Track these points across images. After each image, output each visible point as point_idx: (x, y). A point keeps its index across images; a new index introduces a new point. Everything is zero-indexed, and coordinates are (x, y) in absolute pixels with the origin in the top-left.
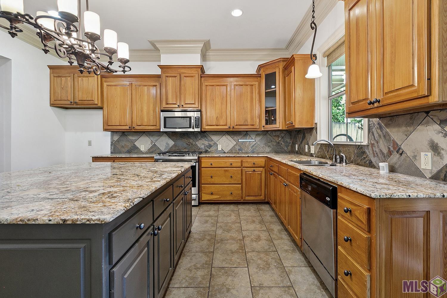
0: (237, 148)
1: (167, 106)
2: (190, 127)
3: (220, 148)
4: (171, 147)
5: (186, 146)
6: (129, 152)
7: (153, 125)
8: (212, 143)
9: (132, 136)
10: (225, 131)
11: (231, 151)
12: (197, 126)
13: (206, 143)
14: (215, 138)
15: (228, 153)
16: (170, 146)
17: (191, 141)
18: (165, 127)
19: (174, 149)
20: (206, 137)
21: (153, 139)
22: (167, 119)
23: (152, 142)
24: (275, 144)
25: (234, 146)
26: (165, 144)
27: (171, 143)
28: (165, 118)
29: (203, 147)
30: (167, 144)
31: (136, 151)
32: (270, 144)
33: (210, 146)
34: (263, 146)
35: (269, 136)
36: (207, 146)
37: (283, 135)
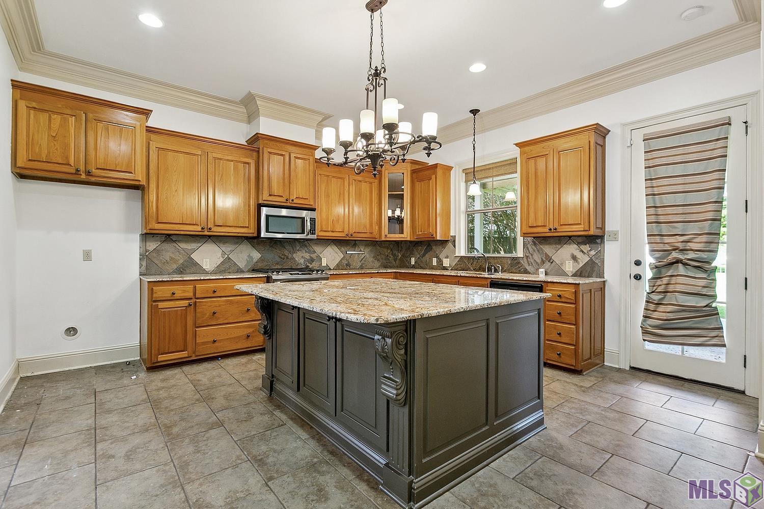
0: (345, 262)
1: (271, 198)
2: (303, 233)
3: (324, 264)
4: (256, 263)
5: (278, 259)
6: (180, 271)
7: (243, 227)
8: (314, 256)
9: (186, 242)
10: (331, 240)
11: (338, 267)
12: (313, 231)
13: (307, 256)
14: (318, 249)
15: (334, 269)
16: (255, 260)
17: (286, 253)
18: (267, 231)
19: (260, 265)
20: (306, 246)
21: (227, 248)
22: (271, 218)
23: (224, 253)
25: (341, 260)
26: (246, 257)
27: (256, 255)
28: (267, 217)
29: (302, 261)
30: (249, 256)
31: (193, 270)
32: (379, 257)
33: (312, 260)
35: (378, 248)
36: (308, 260)
37: (391, 246)
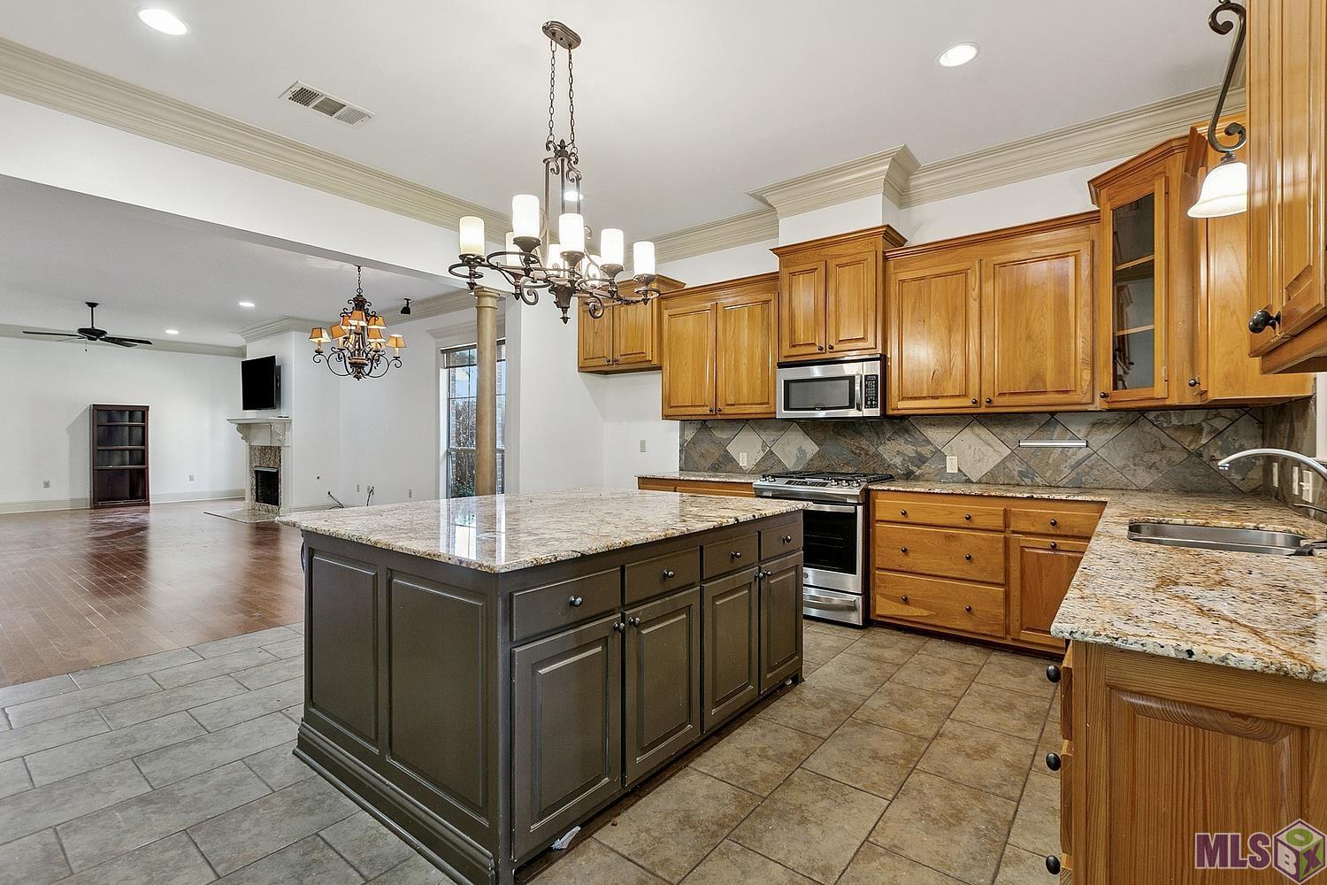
0: (1016, 467)
1: (794, 351)
2: (851, 406)
3: (952, 466)
4: (811, 460)
5: (850, 457)
6: (715, 468)
7: (761, 404)
8: (926, 451)
9: (722, 429)
10: (972, 414)
11: (990, 479)
12: (871, 401)
13: (909, 450)
14: (937, 435)
15: (980, 482)
16: (809, 456)
17: (864, 443)
18: (787, 407)
19: (817, 465)
20: (907, 431)
21: (768, 436)
22: (793, 386)
23: (764, 445)
24: (1178, 457)
25: (1003, 462)
26: (795, 451)
27: (811, 448)
28: (787, 383)
29: (898, 461)
30: (800, 450)
31: (729, 468)
32: (1155, 458)
33: (921, 460)
34: (1119, 463)
35: (1148, 428)
36: (911, 460)
37: (1219, 424)
